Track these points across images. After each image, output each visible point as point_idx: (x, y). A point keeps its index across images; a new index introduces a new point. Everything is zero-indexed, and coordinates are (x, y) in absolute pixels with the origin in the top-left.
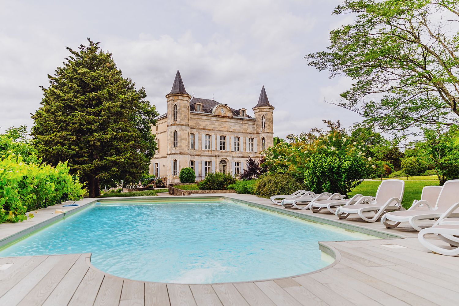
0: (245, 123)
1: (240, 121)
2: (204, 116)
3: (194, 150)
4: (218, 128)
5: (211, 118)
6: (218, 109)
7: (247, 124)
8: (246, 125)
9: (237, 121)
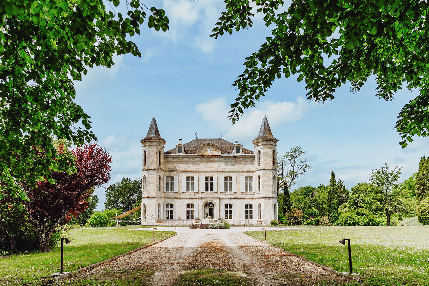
0: (239, 161)
1: (232, 159)
2: (185, 157)
3: (173, 193)
4: (202, 169)
5: (194, 159)
6: (204, 148)
7: (243, 161)
8: (241, 162)
9: (229, 159)
